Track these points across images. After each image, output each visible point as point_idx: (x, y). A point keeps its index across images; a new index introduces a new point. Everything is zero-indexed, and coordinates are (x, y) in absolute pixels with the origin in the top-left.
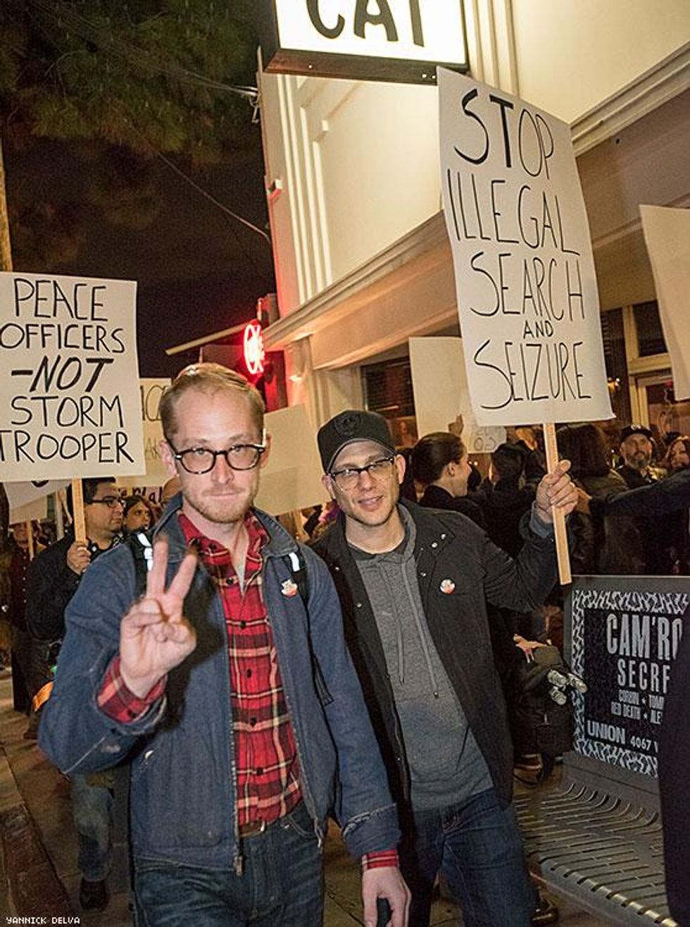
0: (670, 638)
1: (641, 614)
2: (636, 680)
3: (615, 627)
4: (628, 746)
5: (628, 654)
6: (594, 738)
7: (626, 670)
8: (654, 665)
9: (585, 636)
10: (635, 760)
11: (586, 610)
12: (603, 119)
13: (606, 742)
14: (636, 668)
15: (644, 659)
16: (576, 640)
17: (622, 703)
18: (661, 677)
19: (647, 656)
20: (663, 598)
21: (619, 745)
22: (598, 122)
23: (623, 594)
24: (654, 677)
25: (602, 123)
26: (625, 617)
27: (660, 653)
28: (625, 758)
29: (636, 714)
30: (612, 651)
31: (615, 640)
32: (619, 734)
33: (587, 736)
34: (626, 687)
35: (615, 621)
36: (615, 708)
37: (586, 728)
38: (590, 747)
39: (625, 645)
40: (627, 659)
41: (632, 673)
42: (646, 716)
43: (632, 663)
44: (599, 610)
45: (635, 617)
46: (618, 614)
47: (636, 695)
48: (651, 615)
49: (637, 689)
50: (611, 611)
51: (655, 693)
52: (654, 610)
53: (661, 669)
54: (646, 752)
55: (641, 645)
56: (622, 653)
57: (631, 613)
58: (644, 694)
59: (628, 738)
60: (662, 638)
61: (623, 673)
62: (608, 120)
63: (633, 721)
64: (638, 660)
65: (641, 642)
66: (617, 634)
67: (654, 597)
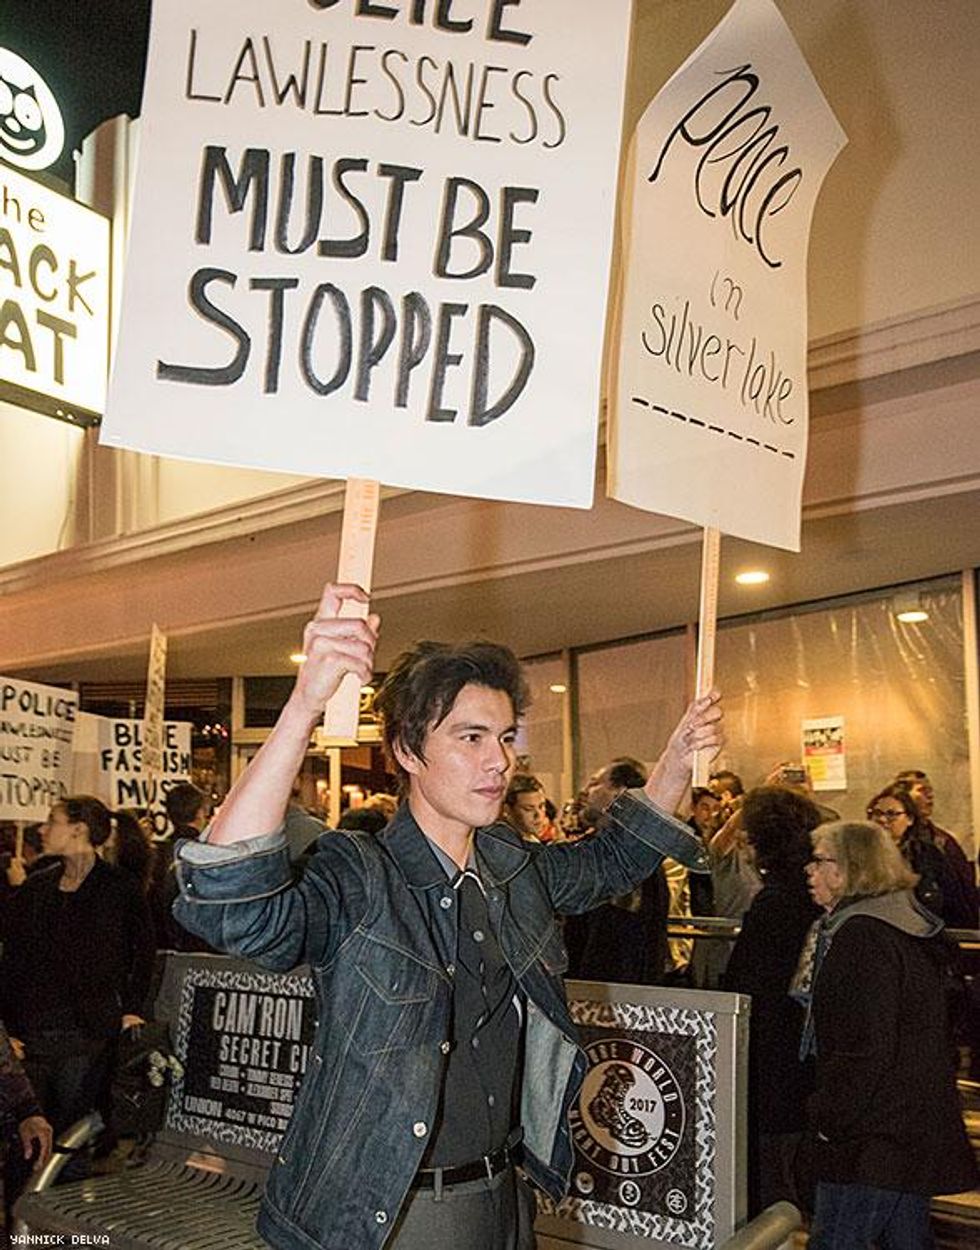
0: (273, 1016)
1: (249, 993)
2: (237, 1055)
3: (223, 1004)
4: (223, 1119)
5: (233, 1030)
6: (191, 1113)
7: (229, 1046)
8: (256, 1041)
9: (192, 1013)
10: (228, 1131)
11: (197, 988)
12: (243, 515)
13: (202, 1116)
14: (238, 1044)
15: (248, 1036)
16: (183, 1016)
17: (222, 1078)
18: (260, 1052)
19: (251, 1032)
20: (270, 980)
21: (214, 1118)
22: (236, 517)
23: (234, 973)
24: (255, 1052)
25: (240, 520)
26: (234, 996)
27: (263, 1029)
28: (219, 1131)
29: (234, 1087)
30: (217, 1027)
31: (222, 1018)
32: (215, 1108)
33: (184, 1112)
34: (228, 1062)
35: (224, 1001)
36: (214, 1082)
37: (184, 1103)
38: (186, 1122)
39: (230, 1022)
40: (231, 1035)
41: (235, 1048)
42: (243, 1089)
43: (236, 1039)
44: (210, 988)
45: (243, 996)
46: (227, 992)
47: (236, 1069)
48: (258, 994)
49: (237, 1064)
50: (221, 990)
51: (254, 1067)
52: (262, 990)
53: (262, 1045)
54: (239, 1124)
55: (246, 1024)
56: (227, 1030)
57: (240, 992)
58: (243, 1068)
59: (224, 1109)
60: (266, 1015)
61: (226, 1048)
62: (247, 518)
63: (231, 1094)
64: (242, 1036)
65: (246, 1018)
66: (223, 1011)
67: (262, 978)
